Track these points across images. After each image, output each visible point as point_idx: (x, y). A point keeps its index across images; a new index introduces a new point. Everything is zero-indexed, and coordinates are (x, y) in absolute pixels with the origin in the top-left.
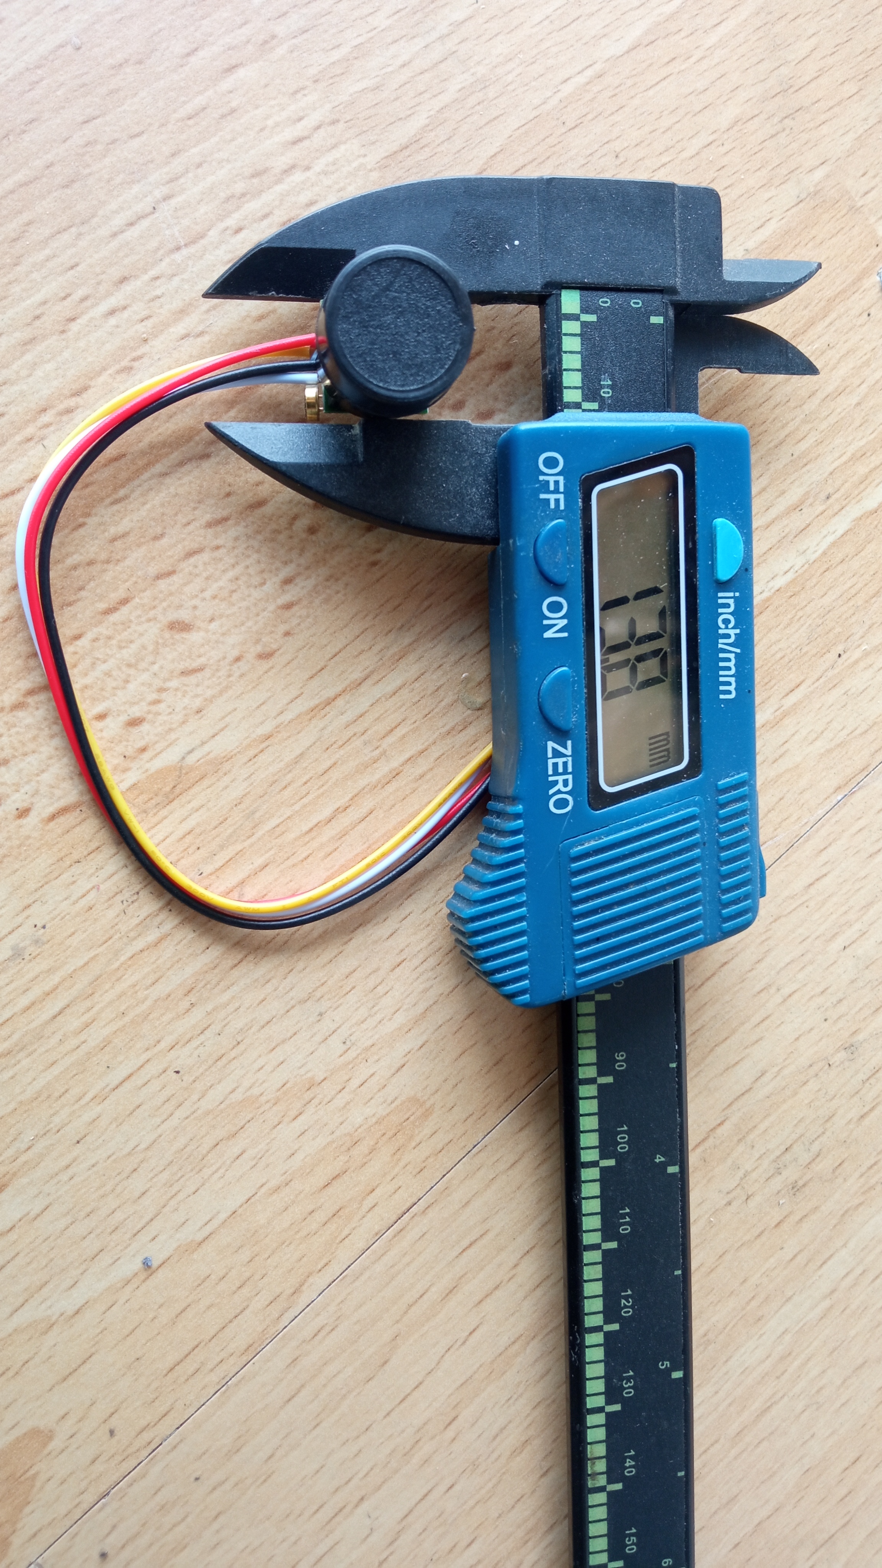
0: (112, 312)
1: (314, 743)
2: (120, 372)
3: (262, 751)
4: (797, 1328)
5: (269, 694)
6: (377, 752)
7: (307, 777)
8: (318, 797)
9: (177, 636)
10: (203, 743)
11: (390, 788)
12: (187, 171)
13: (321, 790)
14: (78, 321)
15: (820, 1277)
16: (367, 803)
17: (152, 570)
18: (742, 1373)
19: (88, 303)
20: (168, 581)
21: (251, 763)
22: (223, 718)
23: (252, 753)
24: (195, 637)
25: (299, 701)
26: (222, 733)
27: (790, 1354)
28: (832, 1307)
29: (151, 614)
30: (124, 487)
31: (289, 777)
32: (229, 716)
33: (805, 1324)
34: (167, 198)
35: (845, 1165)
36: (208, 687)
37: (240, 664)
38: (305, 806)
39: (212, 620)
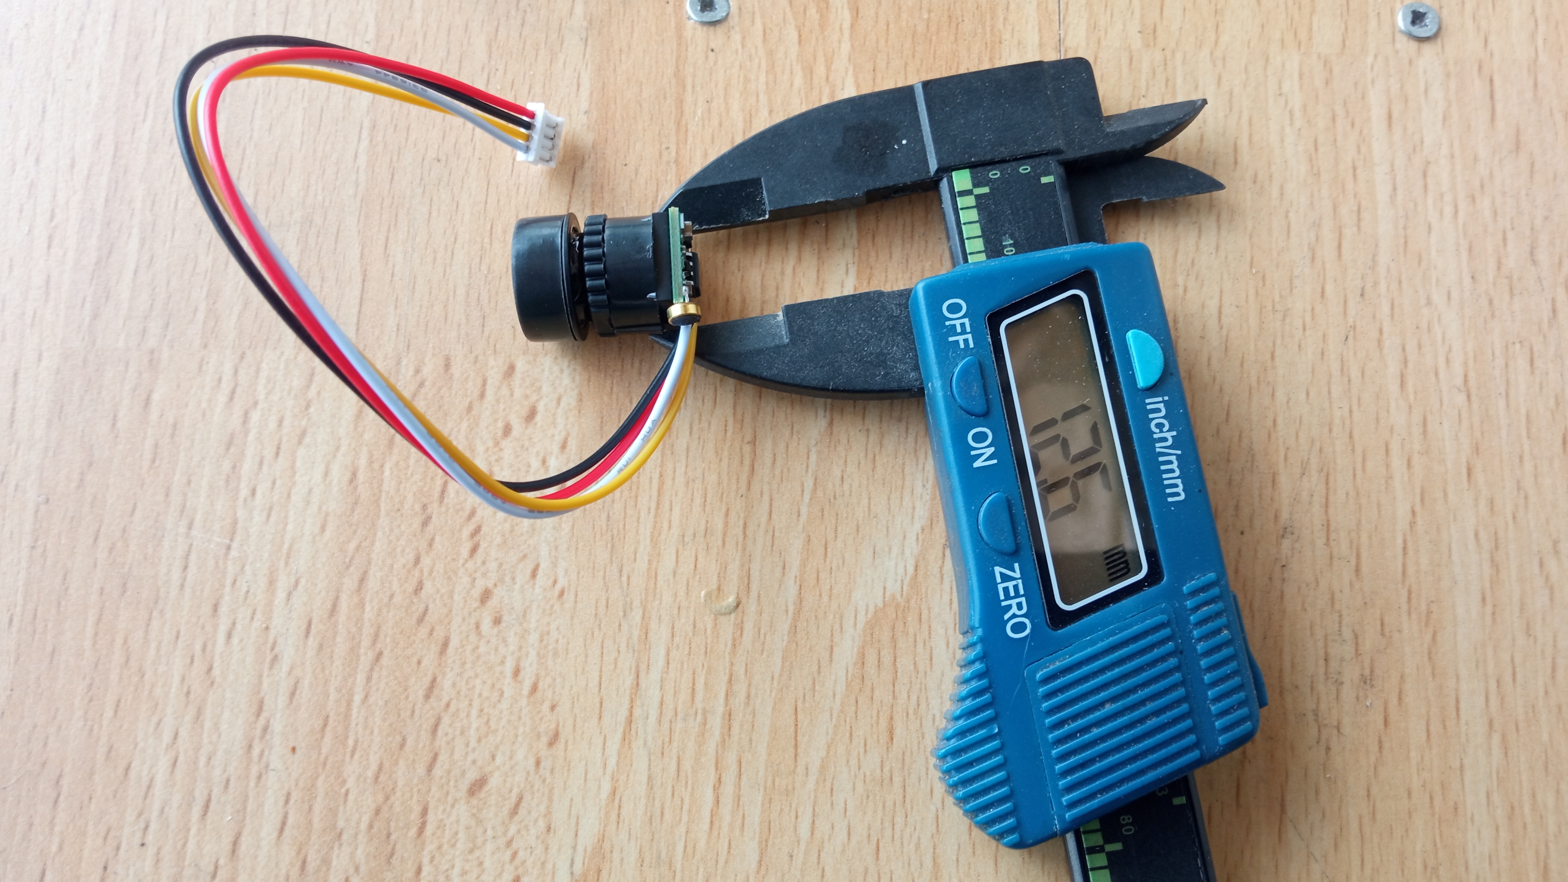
0: (229, 636)
1: (650, 760)
2: (271, 668)
3: (620, 807)
4: (1495, 783)
5: (583, 762)
6: (699, 716)
7: (670, 789)
8: (692, 794)
9: (482, 795)
10: (574, 848)
11: (735, 730)
12: (185, 495)
13: (689, 787)
14: (215, 665)
15: (1467, 724)
16: (731, 759)
17: (421, 770)
18: (1490, 863)
19: (209, 647)
20: (438, 764)
21: (621, 824)
22: (570, 814)
23: (614, 817)
24: (494, 782)
25: (608, 744)
26: (580, 826)
27: (1512, 808)
28: (1504, 737)
29: (450, 799)
30: (348, 736)
31: (657, 804)
32: (573, 808)
33: (1498, 773)
34: (190, 526)
35: (1387, 620)
36: (538, 805)
37: (543, 764)
38: (689, 811)
39: (493, 757)
